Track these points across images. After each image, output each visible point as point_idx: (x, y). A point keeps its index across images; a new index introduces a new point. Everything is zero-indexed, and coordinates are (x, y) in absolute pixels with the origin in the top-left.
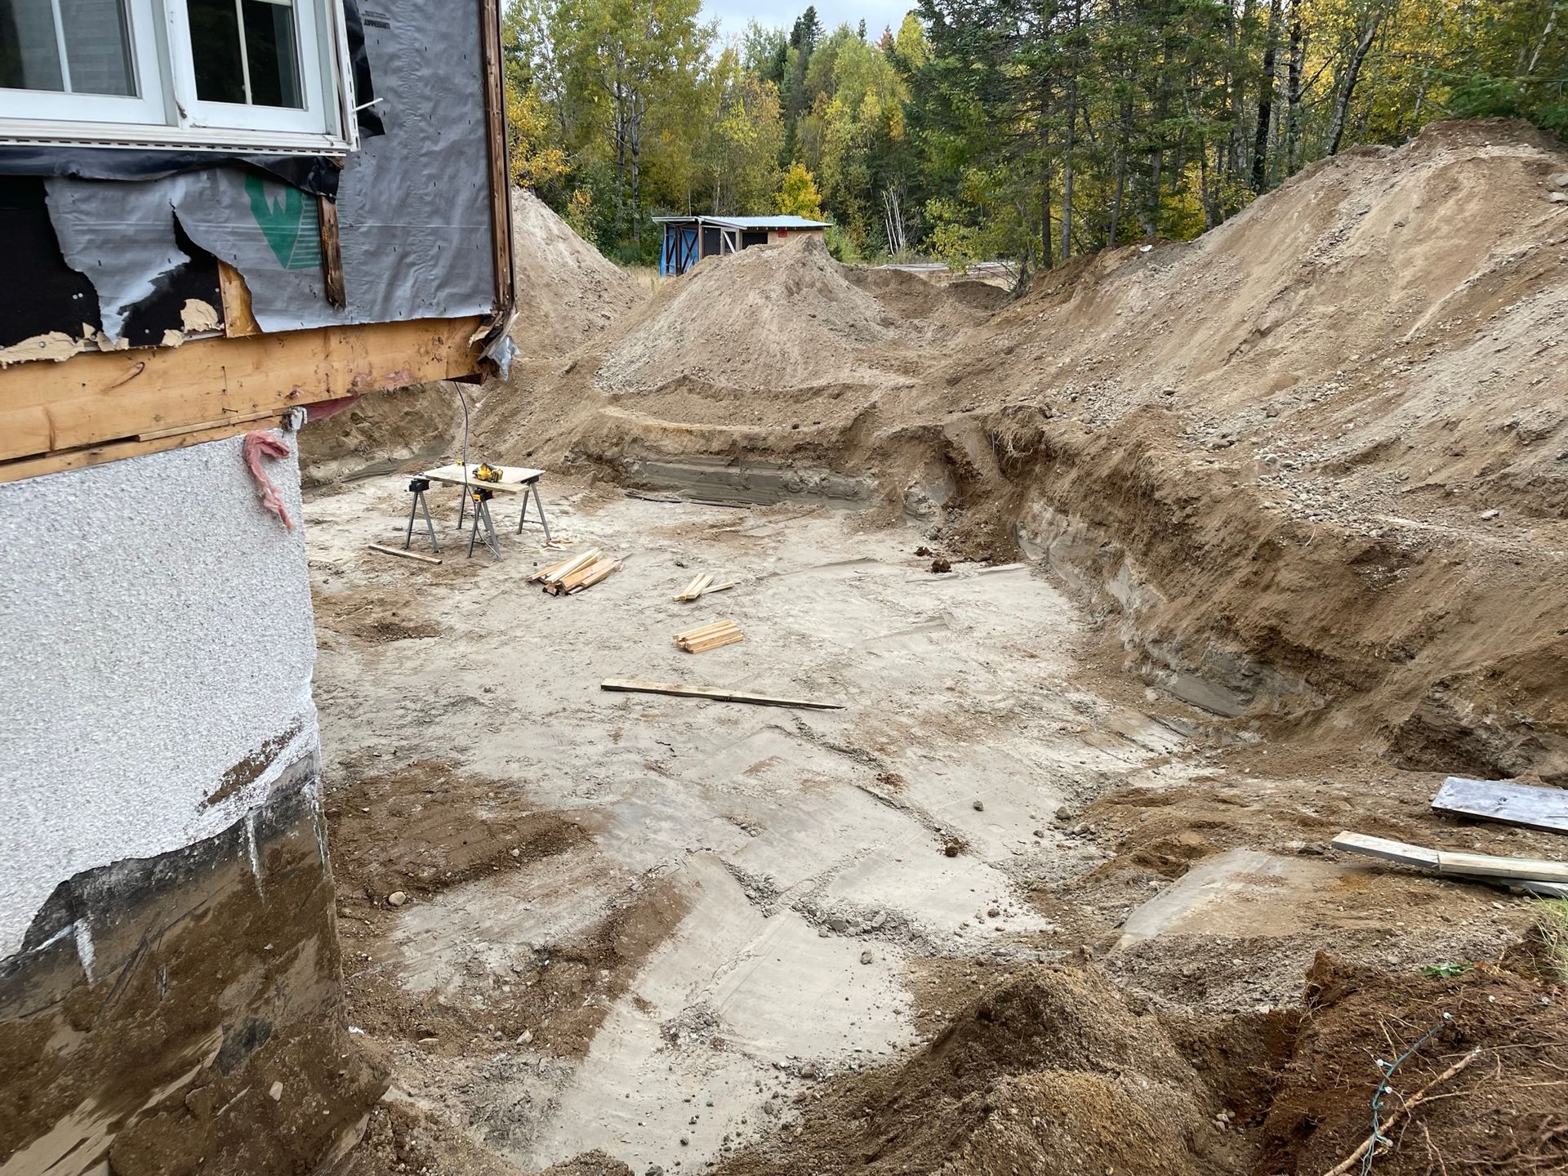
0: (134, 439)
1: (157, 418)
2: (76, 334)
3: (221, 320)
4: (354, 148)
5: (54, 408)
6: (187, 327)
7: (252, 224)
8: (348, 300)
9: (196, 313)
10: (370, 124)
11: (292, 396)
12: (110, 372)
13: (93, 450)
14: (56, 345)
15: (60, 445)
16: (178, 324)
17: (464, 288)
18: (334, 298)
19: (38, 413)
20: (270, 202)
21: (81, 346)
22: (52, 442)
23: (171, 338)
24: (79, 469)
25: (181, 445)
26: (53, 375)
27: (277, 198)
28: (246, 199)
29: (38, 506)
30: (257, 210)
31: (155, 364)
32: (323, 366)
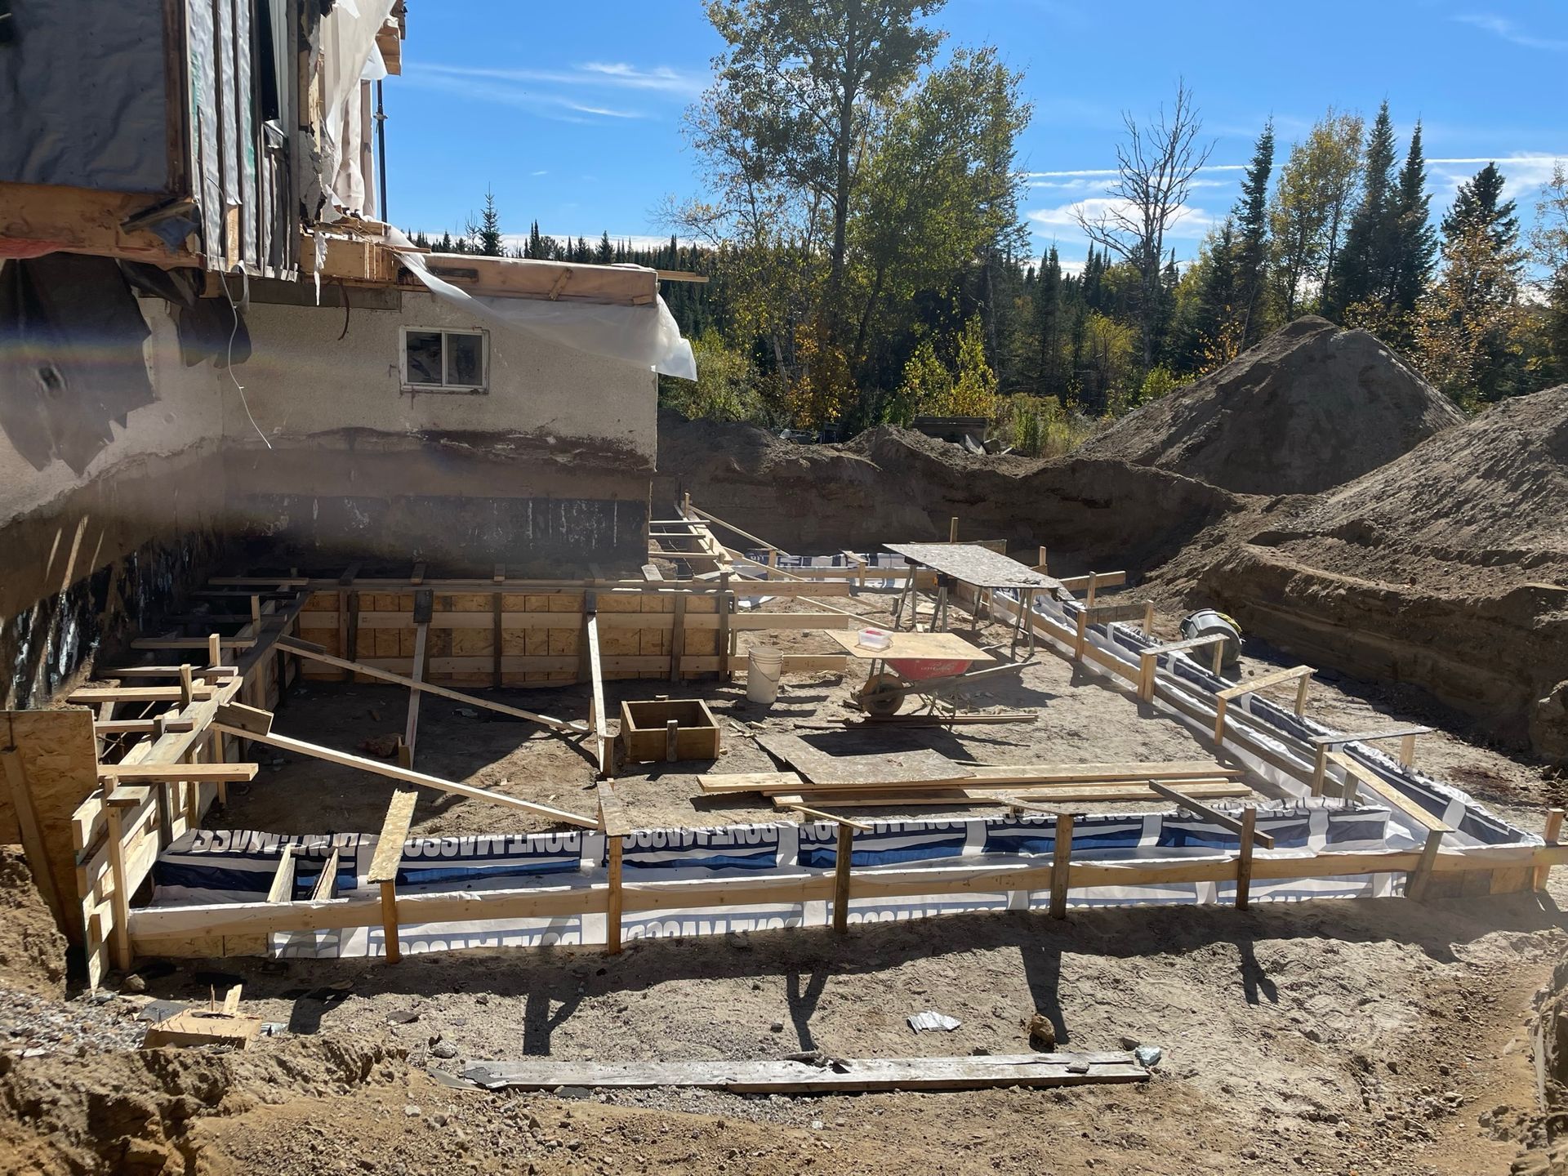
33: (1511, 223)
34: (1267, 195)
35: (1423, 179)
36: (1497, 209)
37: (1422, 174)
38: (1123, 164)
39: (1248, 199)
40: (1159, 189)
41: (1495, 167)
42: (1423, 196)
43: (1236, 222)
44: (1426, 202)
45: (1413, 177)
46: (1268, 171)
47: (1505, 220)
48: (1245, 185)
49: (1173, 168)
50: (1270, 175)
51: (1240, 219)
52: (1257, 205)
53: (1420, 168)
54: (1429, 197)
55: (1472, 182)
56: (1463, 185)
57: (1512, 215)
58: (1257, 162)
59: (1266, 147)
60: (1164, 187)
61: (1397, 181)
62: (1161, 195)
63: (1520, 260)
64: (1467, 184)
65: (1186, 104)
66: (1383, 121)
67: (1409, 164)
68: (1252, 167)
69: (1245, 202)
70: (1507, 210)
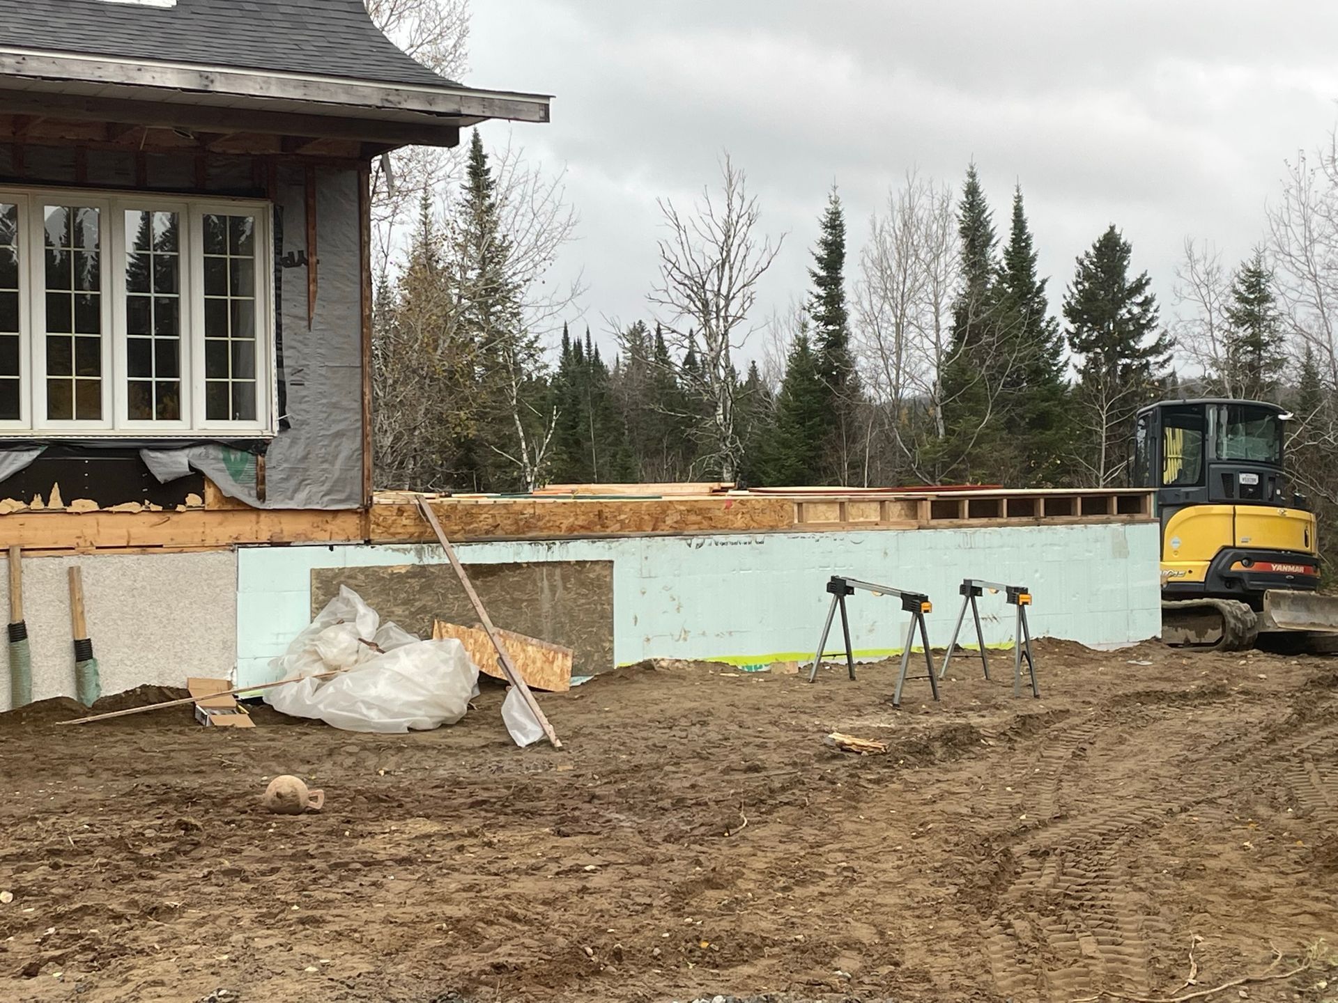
0: (161, 546)
1: (172, 539)
2: (142, 504)
3: (203, 502)
4: (276, 435)
5: (131, 530)
6: (188, 504)
7: (223, 465)
8: (267, 498)
9: (193, 499)
10: (284, 425)
11: (237, 538)
12: (155, 519)
13: (144, 548)
14: (134, 506)
15: (131, 544)
16: (184, 503)
17: (342, 496)
18: (261, 496)
19: (124, 532)
20: (232, 457)
21: (143, 508)
22: (128, 542)
23: (180, 508)
24: (137, 554)
25: (181, 552)
26: (133, 517)
27: (235, 456)
28: (221, 456)
29: (119, 565)
30: (225, 460)
31: (175, 518)
32: (255, 528)
33: (1147, 303)
34: (847, 287)
35: (1033, 259)
36: (1127, 285)
37: (1032, 253)
38: (670, 266)
39: (822, 293)
40: (718, 294)
41: (1117, 231)
42: (1037, 280)
43: (813, 324)
44: (1041, 289)
45: (1021, 255)
46: (842, 256)
47: (1140, 299)
48: (815, 275)
49: (731, 268)
50: (845, 260)
51: (816, 318)
52: (833, 299)
53: (1028, 246)
54: (1044, 282)
55: (1092, 252)
56: (1082, 256)
57: (1148, 291)
58: (825, 243)
59: (834, 225)
60: (724, 291)
61: (1004, 263)
62: (722, 303)
63: (1166, 347)
64: (1087, 254)
65: (738, 189)
66: (972, 191)
67: (1013, 241)
68: (822, 253)
69: (818, 297)
70: (1139, 286)
